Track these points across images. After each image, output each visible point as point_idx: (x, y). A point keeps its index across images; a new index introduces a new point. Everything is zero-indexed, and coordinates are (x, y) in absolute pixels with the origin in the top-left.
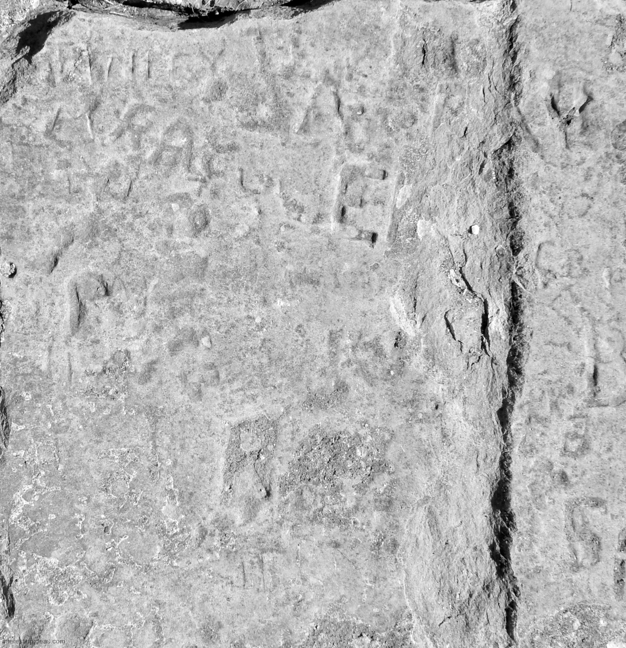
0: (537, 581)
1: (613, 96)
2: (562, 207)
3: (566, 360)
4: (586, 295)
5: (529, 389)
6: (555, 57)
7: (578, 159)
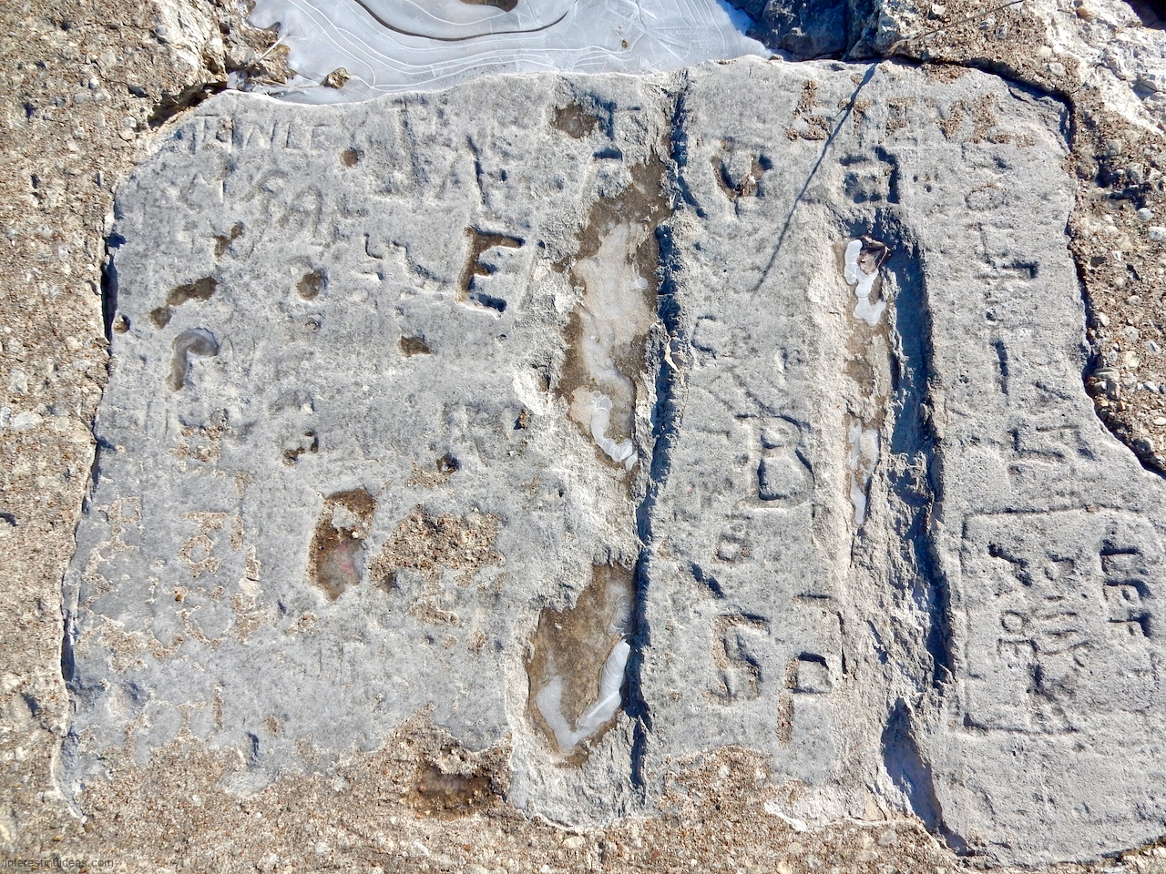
1: (796, 164)
2: (727, 282)
3: (723, 450)
4: (752, 377)
7: (750, 228)
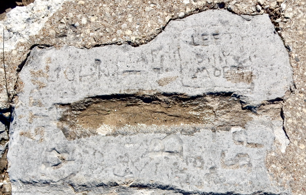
0: (256, 183)
2: (99, 164)
3: (163, 166)
4: (136, 155)
5: (175, 183)
6: (36, 164)
7: (79, 156)
